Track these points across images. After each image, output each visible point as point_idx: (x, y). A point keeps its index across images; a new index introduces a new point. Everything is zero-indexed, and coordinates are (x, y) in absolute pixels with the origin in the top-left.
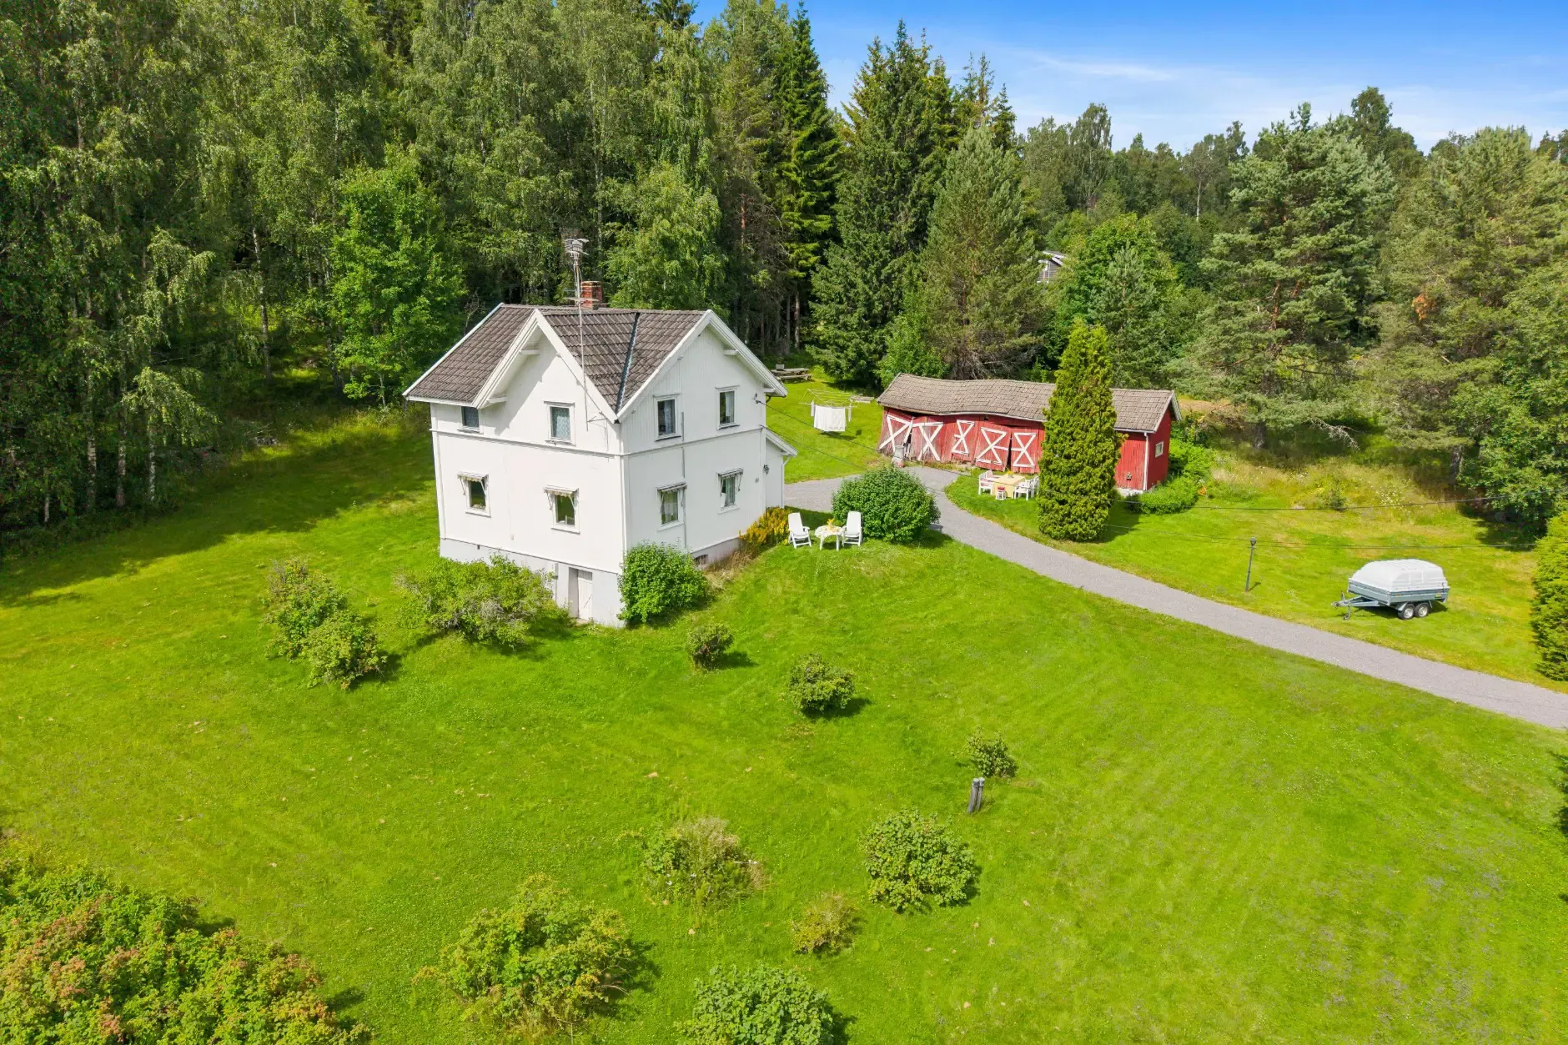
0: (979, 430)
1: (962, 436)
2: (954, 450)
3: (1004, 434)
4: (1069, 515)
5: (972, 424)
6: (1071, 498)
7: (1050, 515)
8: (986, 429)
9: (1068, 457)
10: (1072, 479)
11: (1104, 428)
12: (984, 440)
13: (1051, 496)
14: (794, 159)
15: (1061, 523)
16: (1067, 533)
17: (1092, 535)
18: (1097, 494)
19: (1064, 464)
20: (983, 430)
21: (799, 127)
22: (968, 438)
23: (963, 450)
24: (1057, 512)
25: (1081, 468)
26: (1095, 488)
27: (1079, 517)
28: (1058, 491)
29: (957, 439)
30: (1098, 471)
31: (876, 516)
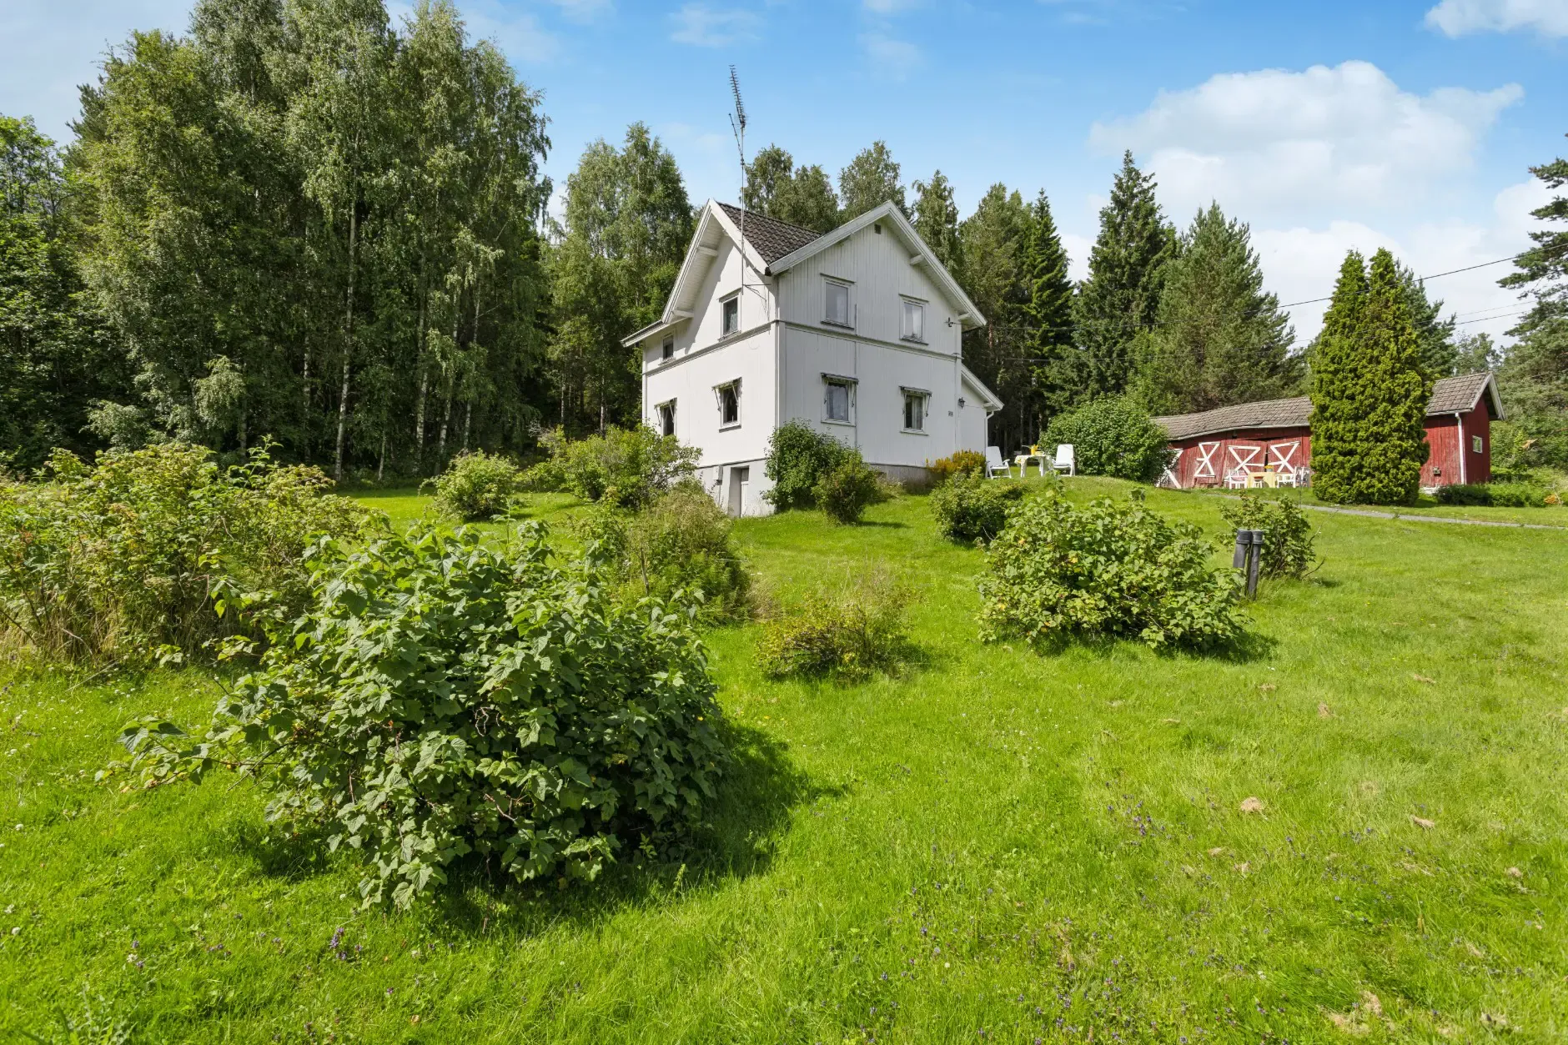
0: (1226, 448)
1: (1206, 459)
2: (1197, 474)
3: (1258, 449)
4: (1360, 468)
5: (1217, 444)
6: (1362, 447)
7: (1332, 473)
8: (1233, 448)
9: (1352, 398)
10: (1363, 423)
11: (1404, 356)
12: (1232, 459)
13: (1330, 449)
14: (1035, 300)
15: (1349, 480)
16: (1360, 493)
17: (1398, 494)
18: (1400, 439)
19: (1347, 407)
20: (1231, 448)
21: (1039, 276)
22: (1213, 460)
23: (1209, 472)
24: (1342, 466)
25: (1373, 408)
26: (1398, 430)
27: (1377, 469)
28: (1342, 440)
29: (1201, 462)
30: (1401, 409)
31: (1091, 446)
